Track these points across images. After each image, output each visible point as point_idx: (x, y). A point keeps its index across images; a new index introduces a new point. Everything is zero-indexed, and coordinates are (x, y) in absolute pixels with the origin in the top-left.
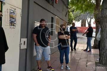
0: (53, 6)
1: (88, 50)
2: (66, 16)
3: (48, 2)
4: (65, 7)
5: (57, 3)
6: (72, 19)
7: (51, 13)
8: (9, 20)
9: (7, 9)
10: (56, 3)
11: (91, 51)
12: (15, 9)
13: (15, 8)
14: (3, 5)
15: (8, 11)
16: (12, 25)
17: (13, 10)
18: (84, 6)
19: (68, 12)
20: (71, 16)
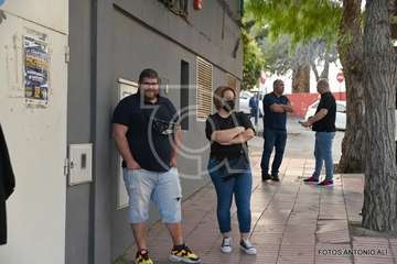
0: (185, 18)
1: (322, 178)
2: (235, 57)
3: (166, 5)
4: (229, 22)
5: (200, 6)
6: (259, 67)
9: (14, 38)
10: (196, 7)
11: (331, 183)
12: (44, 36)
13: (42, 30)
15: (19, 44)
16: (33, 96)
19: (241, 41)
20: (254, 55)
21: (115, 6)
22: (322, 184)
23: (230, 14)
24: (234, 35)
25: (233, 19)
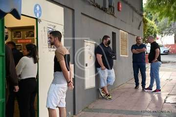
0: (113, 15)
2: (139, 29)
3: (104, 11)
4: (136, 15)
5: (120, 9)
7: (111, 26)
8: (47, 42)
9: (44, 28)
12: (55, 27)
13: (55, 25)
14: (38, 22)
15: (46, 30)
16: (51, 47)
17: (52, 28)
18: (172, 9)
19: (142, 22)
20: (153, 27)
21: (82, 13)
22: (155, 91)
23: (136, 11)
24: (139, 20)
25: (138, 13)
